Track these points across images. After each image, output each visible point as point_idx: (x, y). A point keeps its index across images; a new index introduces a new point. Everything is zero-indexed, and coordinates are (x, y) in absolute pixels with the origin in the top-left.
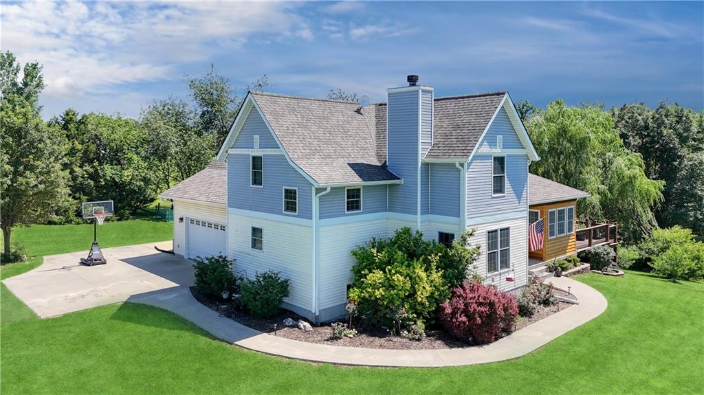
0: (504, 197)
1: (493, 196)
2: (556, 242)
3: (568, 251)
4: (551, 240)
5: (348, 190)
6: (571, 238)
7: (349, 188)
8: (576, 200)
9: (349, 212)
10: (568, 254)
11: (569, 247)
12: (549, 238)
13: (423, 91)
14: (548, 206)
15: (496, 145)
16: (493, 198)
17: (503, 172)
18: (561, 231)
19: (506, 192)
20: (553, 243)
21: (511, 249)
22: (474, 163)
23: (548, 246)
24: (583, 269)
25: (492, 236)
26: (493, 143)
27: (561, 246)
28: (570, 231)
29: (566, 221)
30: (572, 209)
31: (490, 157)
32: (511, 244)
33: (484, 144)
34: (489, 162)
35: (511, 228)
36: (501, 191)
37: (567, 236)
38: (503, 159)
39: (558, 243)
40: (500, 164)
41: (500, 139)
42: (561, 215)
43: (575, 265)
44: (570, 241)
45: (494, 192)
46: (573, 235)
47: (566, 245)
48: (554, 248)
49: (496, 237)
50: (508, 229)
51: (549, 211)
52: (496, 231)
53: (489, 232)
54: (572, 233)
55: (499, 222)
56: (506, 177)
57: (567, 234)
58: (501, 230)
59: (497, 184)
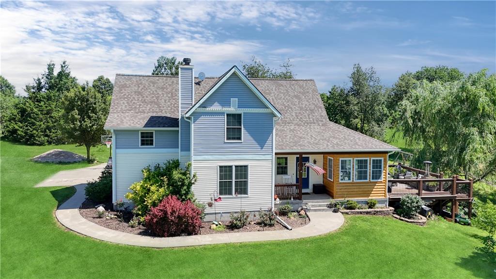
0: (242, 143)
1: (226, 141)
2: (353, 186)
3: (371, 195)
4: (341, 183)
5: (142, 133)
6: (377, 184)
7: (142, 131)
8: (386, 152)
9: (142, 147)
10: (370, 198)
11: (373, 192)
12: (340, 181)
14: (338, 155)
15: (230, 106)
16: (225, 143)
17: (241, 126)
18: (362, 175)
19: (243, 140)
20: (343, 186)
21: (249, 181)
22: (202, 118)
23: (338, 188)
24: (377, 212)
25: (225, 171)
26: (227, 104)
27: (361, 190)
28: (376, 179)
29: (370, 169)
30: (381, 160)
31: (222, 114)
32: (249, 177)
33: (215, 104)
34: (221, 117)
35: (249, 166)
36: (240, 138)
37: (371, 182)
38: (240, 115)
39: (355, 187)
40: (235, 119)
41: (234, 101)
42: (362, 164)
43: (370, 207)
44: (376, 187)
45: (228, 138)
46: (381, 182)
47: (369, 190)
48: (349, 190)
49: (231, 171)
50: (246, 167)
51: (341, 159)
52: (231, 167)
53: (220, 167)
54: (379, 180)
55: (233, 161)
56: (243, 128)
57: (371, 180)
58: (236, 167)
59: (234, 134)
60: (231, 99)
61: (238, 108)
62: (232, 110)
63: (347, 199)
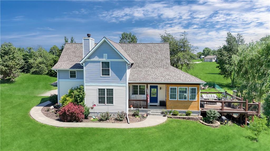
0: (110, 77)
1: (101, 76)
4: (170, 101)
6: (193, 102)
7: (71, 71)
8: (199, 84)
9: (71, 78)
10: (188, 110)
11: (190, 107)
14: (169, 85)
15: (103, 58)
18: (183, 97)
20: (172, 102)
21: (114, 97)
22: (89, 64)
23: (169, 103)
24: (190, 118)
25: (101, 91)
26: (101, 56)
27: (183, 105)
28: (192, 99)
29: (188, 94)
30: (195, 89)
31: (99, 62)
32: (114, 95)
33: (96, 57)
34: (98, 64)
35: (114, 89)
36: (109, 75)
37: (189, 101)
38: (108, 63)
39: (179, 103)
40: (106, 65)
42: (183, 90)
43: (187, 115)
44: (192, 104)
45: (103, 75)
46: (195, 101)
47: (188, 105)
48: (175, 105)
49: (104, 91)
50: (112, 89)
51: (170, 87)
52: (104, 89)
53: (99, 89)
55: (106, 86)
56: (110, 69)
58: (107, 89)
59: (106, 72)
60: (104, 54)
61: (107, 59)
62: (104, 60)
63: (173, 110)
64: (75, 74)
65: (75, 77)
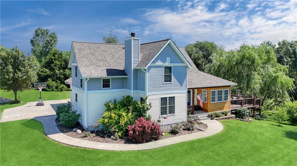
0: (172, 83)
1: (164, 83)
2: (217, 105)
3: (224, 109)
4: (211, 104)
5: (103, 80)
6: (226, 103)
7: (103, 79)
8: (230, 86)
9: (103, 88)
10: (224, 110)
11: (225, 107)
12: (211, 103)
13: (133, 39)
14: (211, 89)
15: (166, 62)
16: (163, 84)
17: (171, 73)
18: (220, 99)
19: (172, 82)
20: (214, 105)
21: (175, 106)
22: (152, 69)
23: (210, 106)
24: (229, 117)
25: (163, 100)
26: (164, 61)
27: (220, 107)
28: (226, 100)
29: (223, 96)
30: (228, 90)
31: (161, 67)
32: (175, 104)
33: (159, 61)
34: (160, 69)
35: (175, 97)
36: (170, 81)
37: (224, 102)
38: (171, 68)
40: (168, 69)
41: (168, 59)
42: (220, 93)
43: (226, 115)
44: (226, 104)
45: (165, 81)
46: (228, 102)
47: (223, 106)
48: (215, 107)
49: (166, 100)
50: (174, 97)
51: (211, 90)
52: (166, 98)
53: (161, 98)
54: (227, 101)
55: (167, 95)
56: (172, 75)
57: (224, 101)
58: (169, 98)
59: (168, 79)
60: (167, 58)
61: (170, 63)
62: (167, 64)
63: (215, 112)
64: (109, 82)
65: (109, 87)
